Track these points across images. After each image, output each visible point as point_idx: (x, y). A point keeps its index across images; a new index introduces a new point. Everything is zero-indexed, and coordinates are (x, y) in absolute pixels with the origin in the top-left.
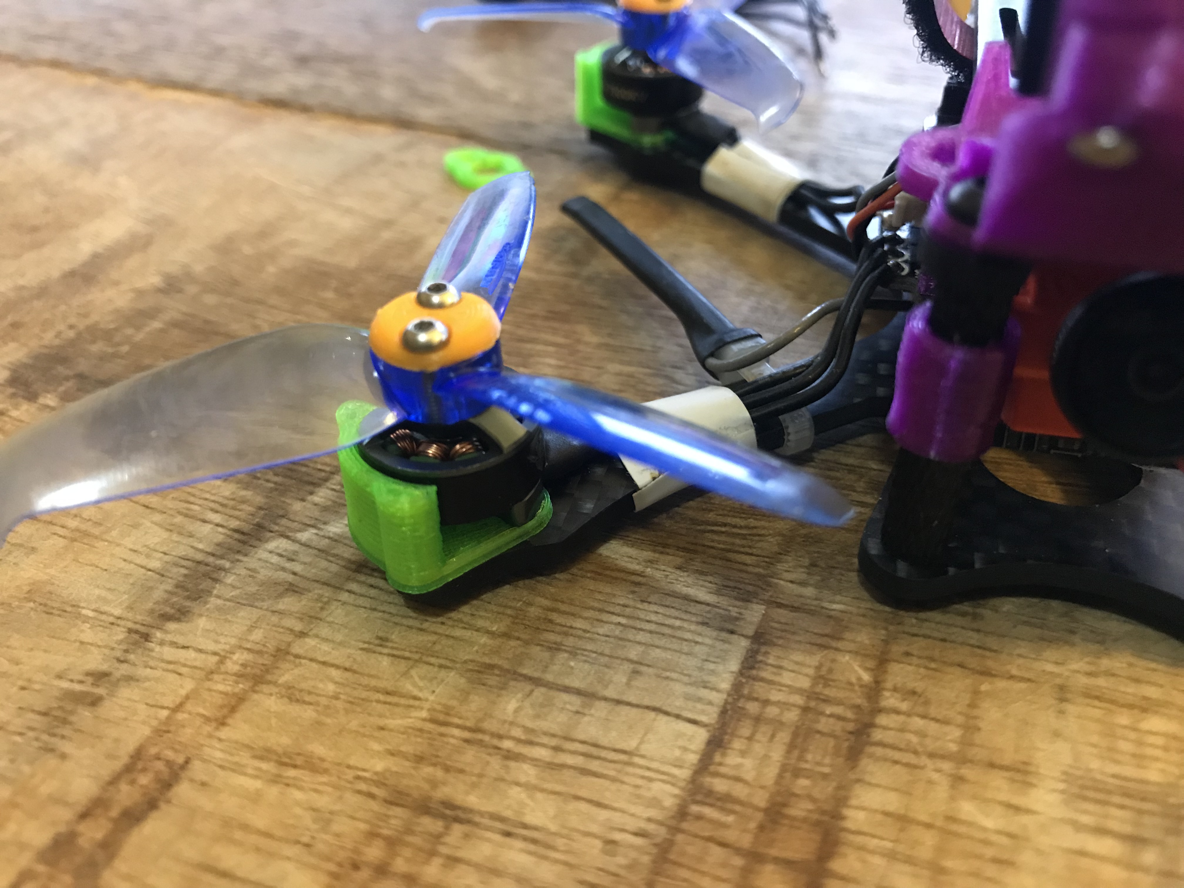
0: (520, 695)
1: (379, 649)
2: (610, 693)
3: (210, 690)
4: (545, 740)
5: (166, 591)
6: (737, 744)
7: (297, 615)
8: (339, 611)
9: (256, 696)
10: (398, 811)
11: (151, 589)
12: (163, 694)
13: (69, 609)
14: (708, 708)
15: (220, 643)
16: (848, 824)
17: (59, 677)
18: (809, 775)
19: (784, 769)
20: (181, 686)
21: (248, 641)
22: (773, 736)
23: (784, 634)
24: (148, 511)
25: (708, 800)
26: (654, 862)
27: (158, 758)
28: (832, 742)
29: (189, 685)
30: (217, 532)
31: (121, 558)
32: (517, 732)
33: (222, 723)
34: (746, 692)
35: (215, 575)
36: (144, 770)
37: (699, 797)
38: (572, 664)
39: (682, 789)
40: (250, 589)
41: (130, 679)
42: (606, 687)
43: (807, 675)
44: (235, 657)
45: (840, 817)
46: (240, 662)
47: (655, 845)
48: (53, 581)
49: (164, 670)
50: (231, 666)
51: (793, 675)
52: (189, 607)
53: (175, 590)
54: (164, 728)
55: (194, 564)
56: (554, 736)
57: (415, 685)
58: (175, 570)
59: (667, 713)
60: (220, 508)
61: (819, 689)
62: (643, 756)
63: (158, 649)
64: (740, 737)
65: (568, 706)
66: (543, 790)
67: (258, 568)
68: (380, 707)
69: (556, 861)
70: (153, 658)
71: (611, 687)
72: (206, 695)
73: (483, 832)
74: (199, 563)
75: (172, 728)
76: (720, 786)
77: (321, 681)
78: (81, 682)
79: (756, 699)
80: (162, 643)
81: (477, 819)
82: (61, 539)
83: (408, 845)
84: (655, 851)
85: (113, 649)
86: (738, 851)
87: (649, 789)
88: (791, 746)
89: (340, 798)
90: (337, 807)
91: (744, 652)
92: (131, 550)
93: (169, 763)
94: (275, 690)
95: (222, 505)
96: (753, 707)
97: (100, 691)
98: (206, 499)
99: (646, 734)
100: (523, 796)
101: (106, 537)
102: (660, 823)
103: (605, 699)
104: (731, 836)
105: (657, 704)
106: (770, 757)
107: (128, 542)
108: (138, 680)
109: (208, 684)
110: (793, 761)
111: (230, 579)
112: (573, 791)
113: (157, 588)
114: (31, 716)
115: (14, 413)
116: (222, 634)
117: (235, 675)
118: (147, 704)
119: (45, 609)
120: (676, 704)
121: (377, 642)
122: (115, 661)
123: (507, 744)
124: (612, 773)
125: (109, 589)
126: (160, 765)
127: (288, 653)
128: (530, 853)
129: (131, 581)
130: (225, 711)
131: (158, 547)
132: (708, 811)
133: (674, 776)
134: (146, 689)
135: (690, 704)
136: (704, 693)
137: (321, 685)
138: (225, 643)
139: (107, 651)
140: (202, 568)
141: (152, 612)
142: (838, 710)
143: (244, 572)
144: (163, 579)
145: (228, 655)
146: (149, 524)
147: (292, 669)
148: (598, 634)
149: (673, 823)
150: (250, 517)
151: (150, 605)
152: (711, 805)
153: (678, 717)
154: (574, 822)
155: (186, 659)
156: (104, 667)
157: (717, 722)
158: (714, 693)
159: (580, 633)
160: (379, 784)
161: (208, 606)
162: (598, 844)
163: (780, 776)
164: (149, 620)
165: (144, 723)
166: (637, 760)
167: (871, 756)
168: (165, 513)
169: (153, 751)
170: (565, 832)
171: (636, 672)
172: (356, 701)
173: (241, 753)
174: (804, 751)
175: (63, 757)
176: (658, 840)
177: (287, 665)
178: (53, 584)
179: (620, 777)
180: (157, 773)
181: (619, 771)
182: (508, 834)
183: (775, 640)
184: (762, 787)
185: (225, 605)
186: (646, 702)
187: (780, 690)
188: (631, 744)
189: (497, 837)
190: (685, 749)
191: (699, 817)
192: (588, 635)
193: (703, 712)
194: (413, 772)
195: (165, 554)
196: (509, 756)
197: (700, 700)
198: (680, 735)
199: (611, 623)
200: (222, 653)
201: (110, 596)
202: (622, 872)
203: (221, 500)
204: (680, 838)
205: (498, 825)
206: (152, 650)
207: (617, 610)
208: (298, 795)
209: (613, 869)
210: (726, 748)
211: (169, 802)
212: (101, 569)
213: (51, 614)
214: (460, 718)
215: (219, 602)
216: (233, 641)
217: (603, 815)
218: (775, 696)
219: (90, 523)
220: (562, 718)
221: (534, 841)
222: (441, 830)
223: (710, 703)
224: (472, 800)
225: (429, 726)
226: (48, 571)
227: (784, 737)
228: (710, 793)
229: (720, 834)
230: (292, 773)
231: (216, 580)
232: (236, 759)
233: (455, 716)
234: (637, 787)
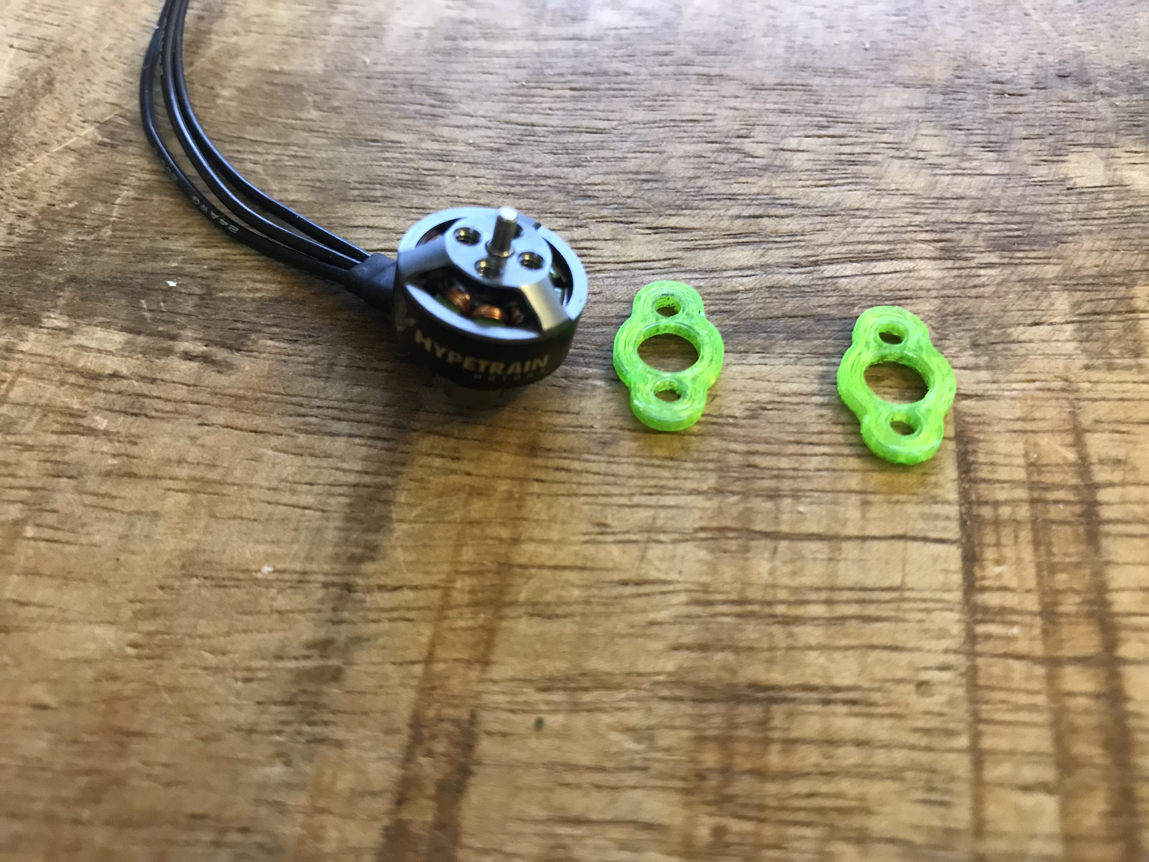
0: (767, 555)
1: (601, 538)
2: (851, 530)
3: (452, 629)
4: (813, 596)
5: (339, 529)
6: (990, 554)
7: (499, 520)
8: (539, 505)
9: (505, 624)
10: (711, 708)
11: (319, 530)
12: (405, 648)
13: (241, 576)
14: (947, 523)
15: (433, 573)
16: (1117, 608)
17: (279, 657)
18: (1065, 568)
19: (1039, 567)
20: (420, 634)
21: (462, 563)
22: (1016, 537)
23: (981, 427)
24: (260, 437)
25: (988, 618)
26: (968, 691)
27: (440, 720)
28: (1068, 529)
29: (426, 632)
30: (355, 444)
31: (263, 501)
32: (782, 595)
33: (485, 663)
34: (974, 497)
35: (383, 497)
36: (433, 737)
37: (979, 616)
38: (801, 509)
39: (962, 612)
40: (430, 503)
41: (358, 640)
42: (844, 525)
43: (1019, 466)
44: (458, 585)
45: (1107, 604)
46: (467, 589)
47: (962, 675)
48: (202, 547)
49: (391, 620)
50: (460, 597)
51: (1007, 468)
52: (375, 541)
53: (349, 525)
54: (428, 685)
55: (352, 489)
56: (819, 589)
57: (657, 569)
58: (333, 501)
59: (914, 539)
60: (342, 415)
61: (1035, 478)
62: (911, 589)
63: (368, 598)
64: (989, 545)
65: (819, 556)
66: (838, 648)
67: (425, 476)
68: (638, 602)
69: (883, 716)
70: (369, 610)
71: (849, 524)
72: (451, 637)
73: (803, 707)
74: (355, 486)
75: (437, 683)
76: (993, 599)
77: (563, 588)
78: (306, 657)
79: (986, 503)
80: (369, 590)
81: (791, 695)
82: (181, 495)
83: (738, 739)
84: (964, 681)
85: (319, 611)
86: (1036, 660)
87: (932, 622)
88: (1036, 543)
89: (649, 710)
90: (652, 722)
91: (954, 455)
92: (269, 489)
93: (456, 722)
94: (521, 611)
95: (341, 410)
96: (986, 512)
97: (334, 662)
98: (319, 407)
99: (904, 566)
100: (822, 660)
101: (230, 480)
102: (956, 652)
103: (849, 538)
104: (1022, 646)
105: (901, 531)
106: (1023, 559)
107: (259, 479)
108: (367, 640)
109: (446, 623)
110: (1043, 559)
111: (402, 498)
112: (866, 642)
113: (327, 527)
114: (275, 709)
115: (24, 347)
116: (430, 563)
117: (468, 605)
118: (394, 664)
119: (214, 582)
120: (918, 527)
121: (597, 529)
122: (330, 624)
123: (780, 609)
124: (892, 614)
125: (273, 542)
126: (447, 726)
127: (511, 566)
128: (857, 715)
129: (292, 526)
130: (482, 649)
131: (297, 478)
132: (993, 629)
133: (948, 602)
134: (383, 647)
135: (931, 524)
136: (937, 509)
137: (565, 593)
138: (439, 572)
139: (312, 615)
140: (364, 492)
141: (336, 558)
142: (1061, 495)
143: (412, 485)
144: (326, 514)
145: (450, 585)
146: (271, 453)
147: (526, 583)
148: (809, 470)
149: (967, 647)
150: (381, 418)
151: (329, 550)
152: (992, 621)
153: (925, 539)
154: (880, 672)
155: (406, 601)
156: (322, 634)
157: (962, 536)
158: (947, 507)
159: (791, 473)
160: (679, 683)
161: (396, 534)
162: (911, 688)
163: (1039, 575)
164: (338, 567)
165: (403, 685)
166: (907, 594)
167: (1108, 535)
168: (281, 435)
169: (431, 713)
170: (877, 685)
171: (865, 503)
172: (609, 601)
173: (525, 690)
174: (1049, 545)
175: (339, 744)
176: (963, 670)
177: (519, 581)
178: (204, 551)
179: (901, 615)
180: (449, 736)
181: (898, 610)
182: (827, 702)
183: (976, 436)
184: (1028, 591)
185: (413, 528)
186: (890, 532)
187: (1003, 488)
188: (895, 580)
189: (817, 708)
190: (946, 572)
191: (988, 637)
192: (800, 474)
193: (945, 529)
194: (705, 663)
195: (311, 484)
196: (787, 621)
197: (937, 517)
198: (935, 559)
199: (816, 455)
200: (442, 584)
201: (278, 551)
202: (945, 710)
203: (335, 404)
204: (980, 661)
205: (814, 695)
206: (363, 601)
207: (815, 438)
208: (606, 719)
209: (937, 709)
210: (982, 561)
211: (479, 763)
212: (249, 519)
213: (225, 586)
214: (721, 593)
215: (405, 526)
216: (446, 568)
217: (904, 658)
218: (1002, 495)
219: (202, 467)
220: (819, 569)
221: (853, 702)
222: (762, 715)
223: (948, 518)
224: (776, 677)
225: (696, 610)
226: (188, 536)
227: (1026, 535)
228: (986, 609)
229: (1012, 647)
230: (587, 697)
231: (388, 502)
232: (521, 698)
233: (714, 592)
234: (921, 621)
